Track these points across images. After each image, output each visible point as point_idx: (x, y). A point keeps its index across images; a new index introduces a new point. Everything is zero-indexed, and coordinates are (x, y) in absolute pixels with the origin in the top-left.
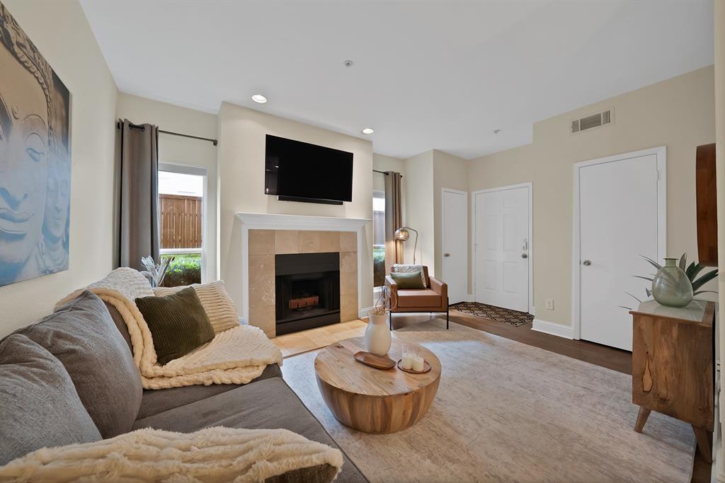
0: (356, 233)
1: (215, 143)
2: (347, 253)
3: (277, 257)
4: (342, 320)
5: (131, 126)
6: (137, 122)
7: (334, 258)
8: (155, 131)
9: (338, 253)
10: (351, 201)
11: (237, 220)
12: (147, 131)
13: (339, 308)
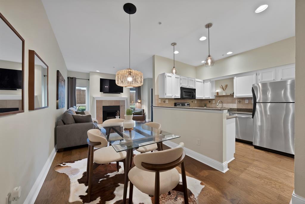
0: (125, 101)
1: (89, 80)
2: (122, 106)
3: (103, 106)
5: (70, 78)
6: (72, 77)
8: (75, 79)
9: (119, 106)
10: (123, 93)
11: (93, 98)
12: (74, 79)
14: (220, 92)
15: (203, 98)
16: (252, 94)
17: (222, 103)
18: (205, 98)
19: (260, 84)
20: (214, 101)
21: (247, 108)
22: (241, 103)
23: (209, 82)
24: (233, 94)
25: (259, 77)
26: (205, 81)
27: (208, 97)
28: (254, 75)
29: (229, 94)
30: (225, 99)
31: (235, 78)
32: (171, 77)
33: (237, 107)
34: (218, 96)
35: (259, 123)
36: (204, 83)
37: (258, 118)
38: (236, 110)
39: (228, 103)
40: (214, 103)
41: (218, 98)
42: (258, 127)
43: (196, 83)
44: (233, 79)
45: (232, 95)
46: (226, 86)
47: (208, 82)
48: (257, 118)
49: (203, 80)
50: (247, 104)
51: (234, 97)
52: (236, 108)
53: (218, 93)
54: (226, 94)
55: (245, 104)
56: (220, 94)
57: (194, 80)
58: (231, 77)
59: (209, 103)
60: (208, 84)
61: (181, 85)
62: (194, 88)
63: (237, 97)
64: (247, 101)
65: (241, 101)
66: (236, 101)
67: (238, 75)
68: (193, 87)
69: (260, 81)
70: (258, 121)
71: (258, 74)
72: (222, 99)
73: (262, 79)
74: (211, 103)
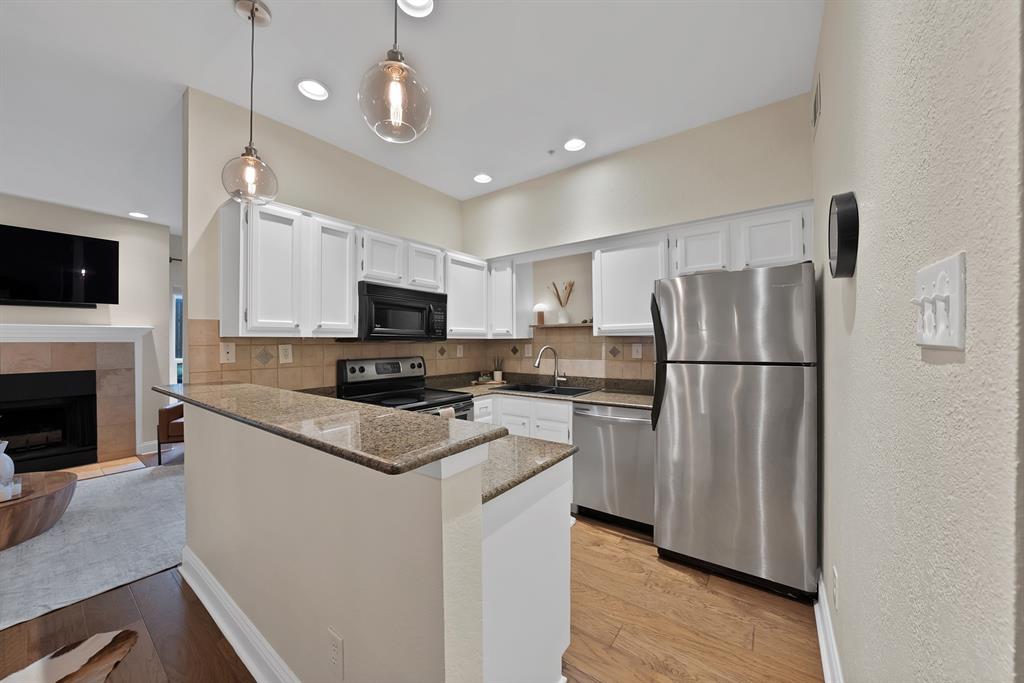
0: (132, 345)
2: (112, 371)
4: (99, 459)
7: (89, 377)
9: (94, 371)
10: (117, 303)
13: (96, 444)
14: (550, 312)
15: (485, 335)
16: (650, 324)
17: (555, 355)
18: (494, 335)
19: (678, 281)
20: (530, 346)
21: (639, 377)
22: (620, 356)
23: (509, 270)
24: (592, 321)
25: (677, 254)
26: (494, 265)
27: (504, 330)
28: (661, 247)
29: (578, 322)
30: (568, 338)
31: (597, 254)
32: (289, 222)
33: (606, 373)
34: (542, 327)
35: (674, 453)
36: (490, 270)
37: (673, 431)
38: (603, 383)
39: (575, 356)
40: (530, 355)
41: (542, 337)
42: (672, 468)
43: (452, 268)
44: (589, 257)
45: (587, 327)
46: (571, 287)
47: (505, 270)
48: (670, 428)
49: (489, 261)
50: (637, 360)
51: (595, 333)
52: (603, 376)
53: (541, 315)
54: (570, 319)
55: (632, 361)
56: (548, 322)
57: (441, 255)
58: (583, 252)
59: (512, 354)
60: (505, 277)
61: (364, 273)
62: (440, 291)
63: (605, 331)
64: (637, 351)
65: (619, 347)
66: (604, 348)
67: (607, 243)
68: (437, 287)
69: (678, 272)
70: (674, 444)
71: (672, 243)
72: (555, 338)
73: (686, 265)
74: (518, 354)
